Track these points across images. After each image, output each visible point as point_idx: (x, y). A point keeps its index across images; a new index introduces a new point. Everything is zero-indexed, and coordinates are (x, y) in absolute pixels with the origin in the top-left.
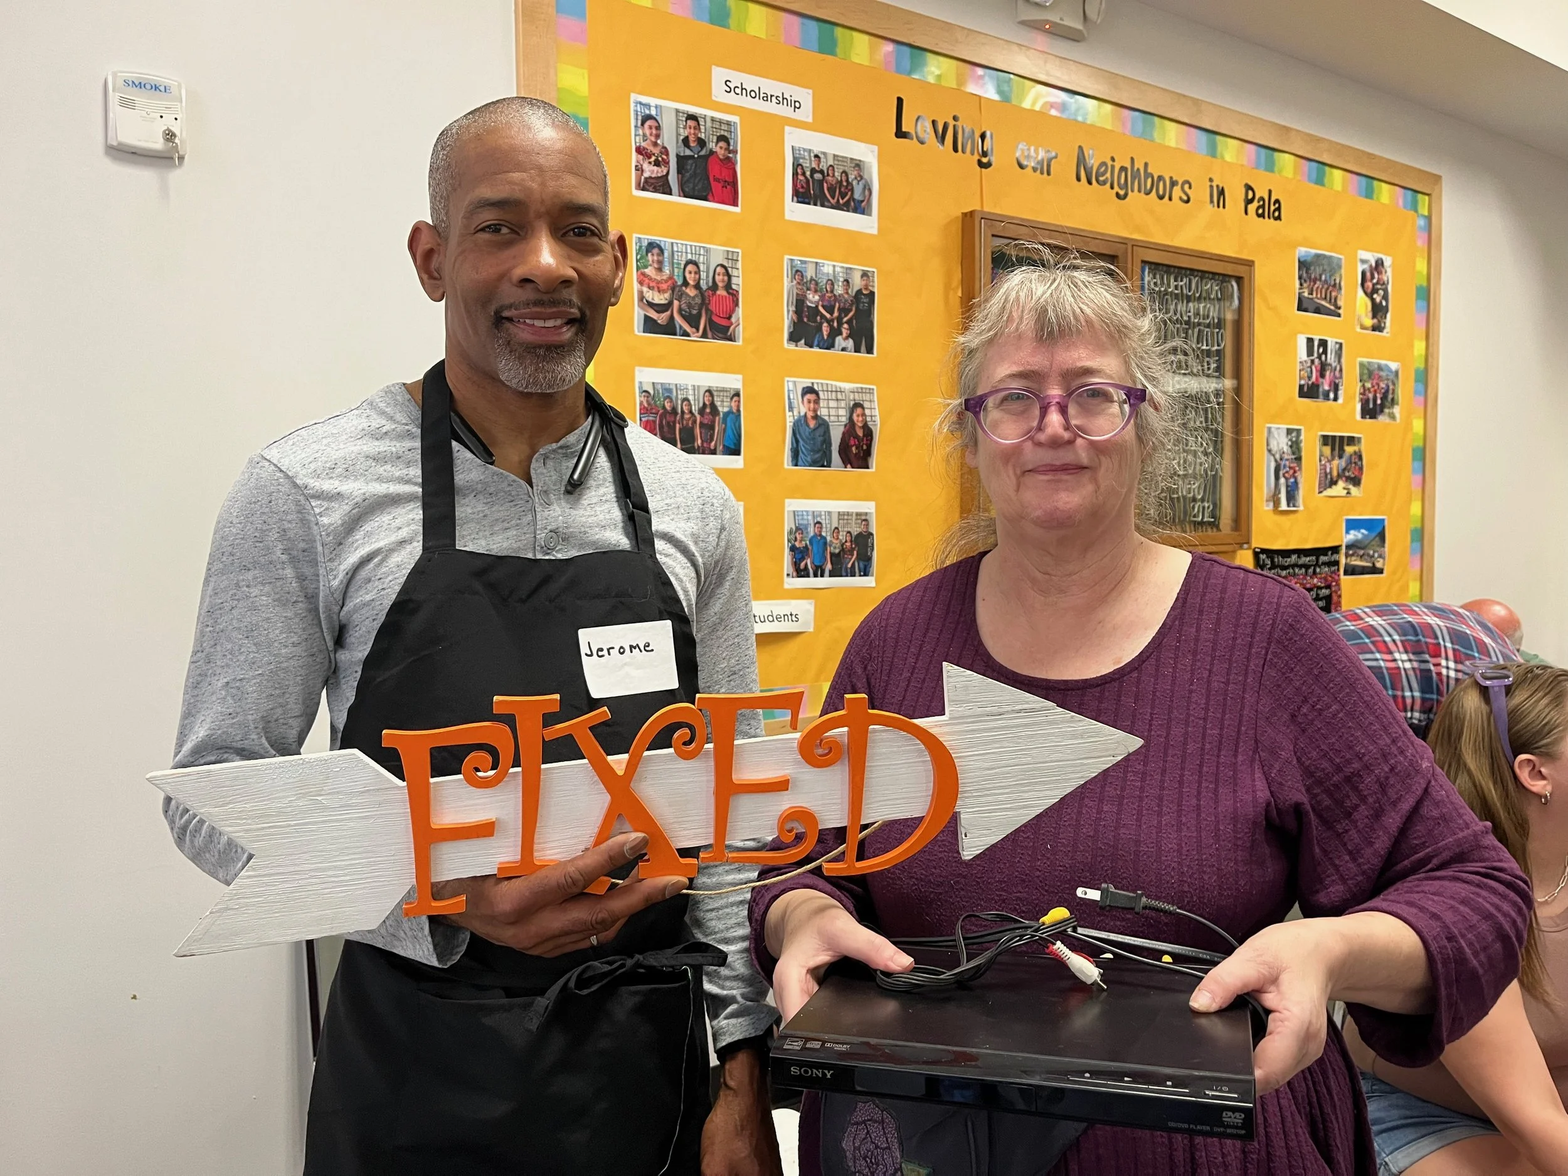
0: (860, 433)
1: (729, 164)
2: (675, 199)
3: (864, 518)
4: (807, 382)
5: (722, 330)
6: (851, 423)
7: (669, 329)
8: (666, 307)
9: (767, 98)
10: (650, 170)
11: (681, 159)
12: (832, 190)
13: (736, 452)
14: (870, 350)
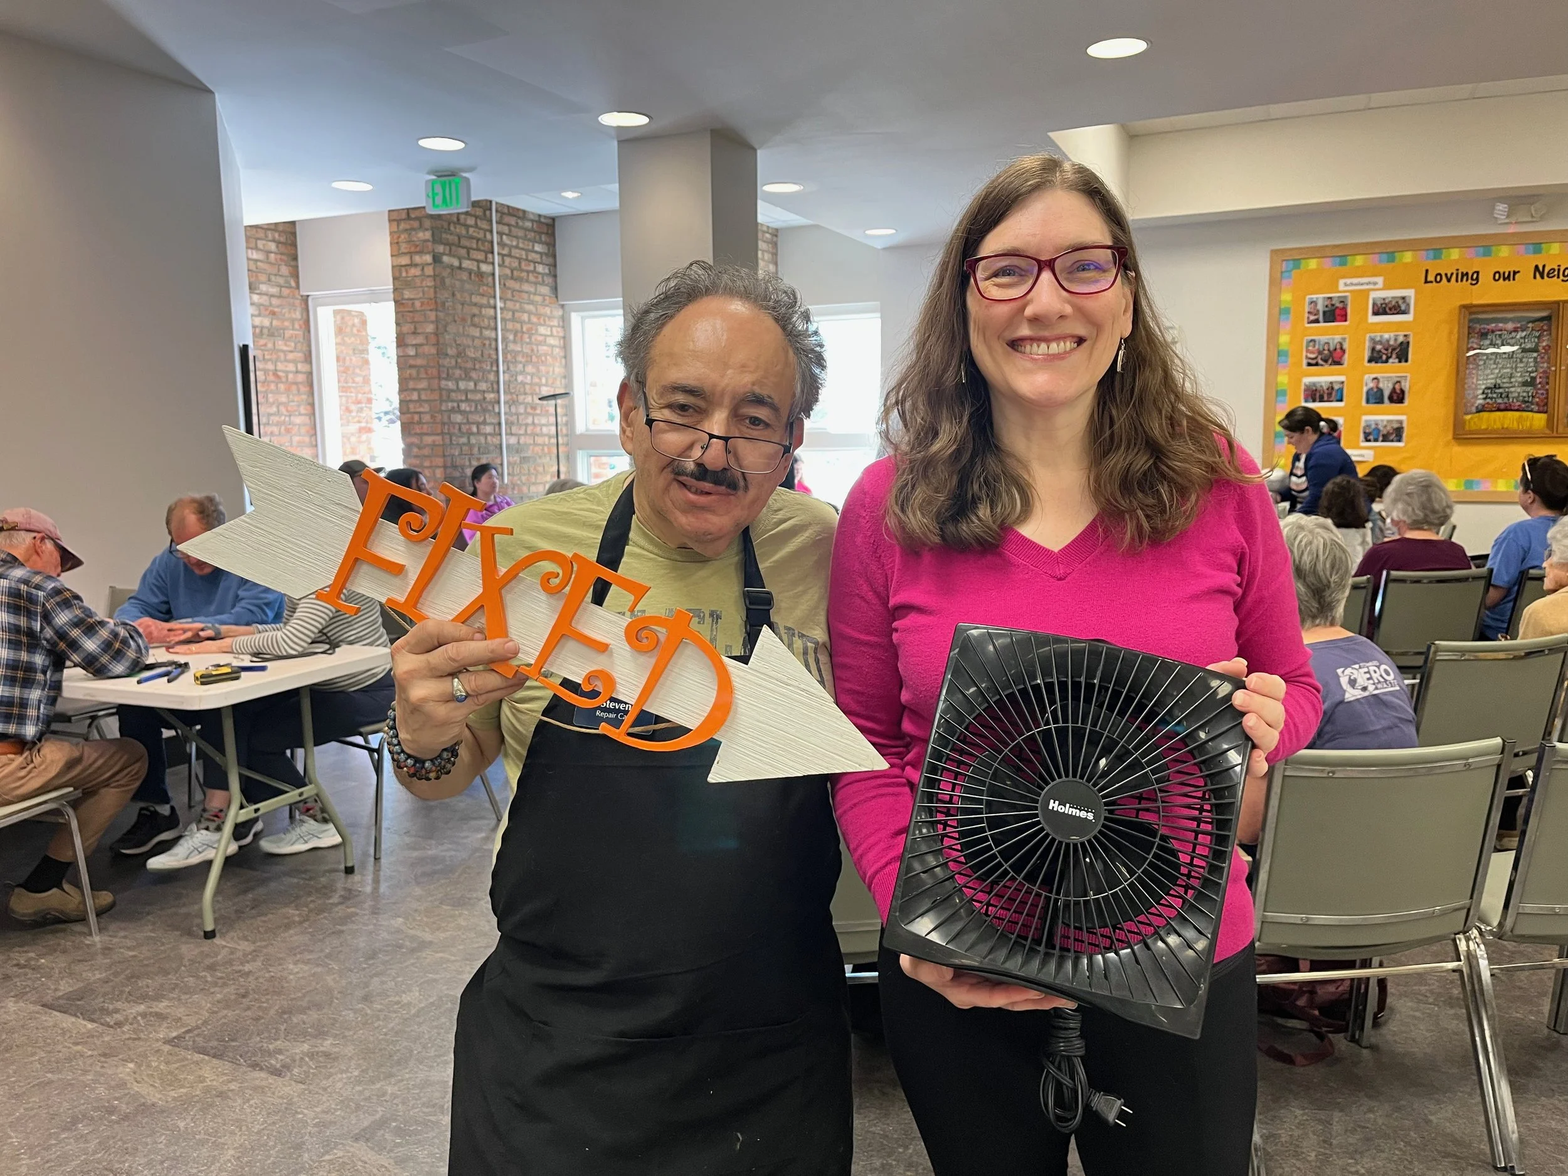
0: (1398, 391)
1: (1344, 309)
2: (1322, 324)
3: (1401, 422)
4: (1374, 376)
5: (1338, 363)
6: (1394, 389)
7: (1317, 364)
8: (1316, 358)
9: (1362, 284)
10: (1312, 318)
11: (1324, 313)
12: (1390, 309)
13: (1341, 400)
14: (1406, 361)
